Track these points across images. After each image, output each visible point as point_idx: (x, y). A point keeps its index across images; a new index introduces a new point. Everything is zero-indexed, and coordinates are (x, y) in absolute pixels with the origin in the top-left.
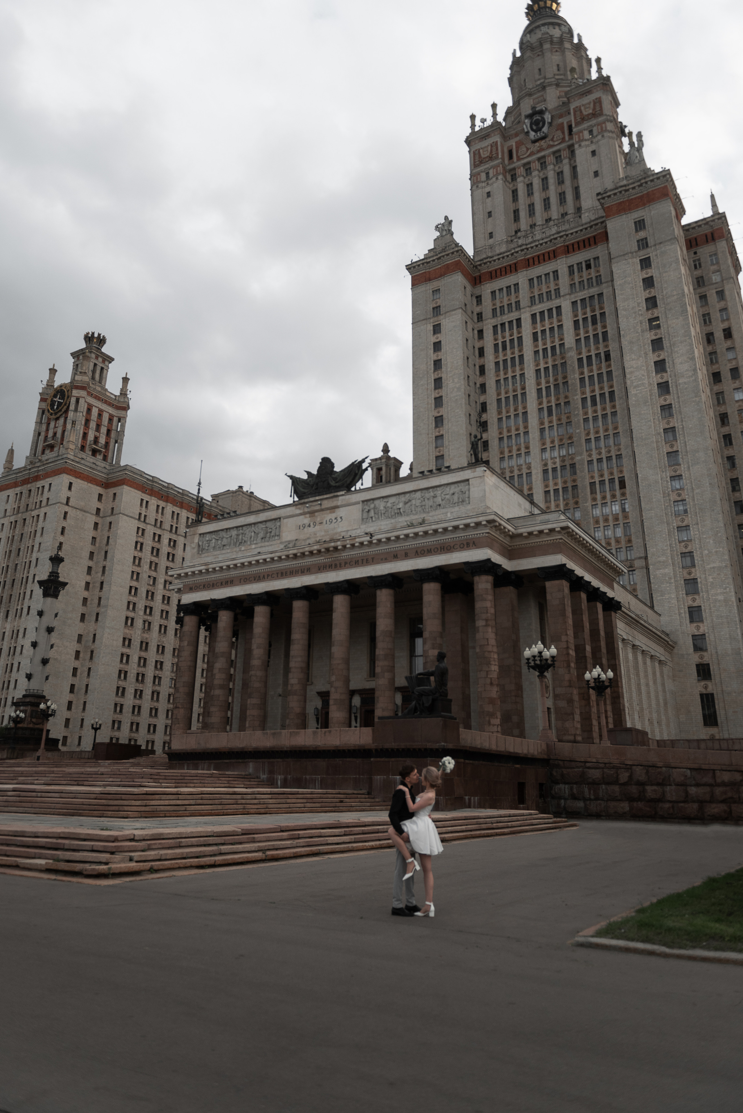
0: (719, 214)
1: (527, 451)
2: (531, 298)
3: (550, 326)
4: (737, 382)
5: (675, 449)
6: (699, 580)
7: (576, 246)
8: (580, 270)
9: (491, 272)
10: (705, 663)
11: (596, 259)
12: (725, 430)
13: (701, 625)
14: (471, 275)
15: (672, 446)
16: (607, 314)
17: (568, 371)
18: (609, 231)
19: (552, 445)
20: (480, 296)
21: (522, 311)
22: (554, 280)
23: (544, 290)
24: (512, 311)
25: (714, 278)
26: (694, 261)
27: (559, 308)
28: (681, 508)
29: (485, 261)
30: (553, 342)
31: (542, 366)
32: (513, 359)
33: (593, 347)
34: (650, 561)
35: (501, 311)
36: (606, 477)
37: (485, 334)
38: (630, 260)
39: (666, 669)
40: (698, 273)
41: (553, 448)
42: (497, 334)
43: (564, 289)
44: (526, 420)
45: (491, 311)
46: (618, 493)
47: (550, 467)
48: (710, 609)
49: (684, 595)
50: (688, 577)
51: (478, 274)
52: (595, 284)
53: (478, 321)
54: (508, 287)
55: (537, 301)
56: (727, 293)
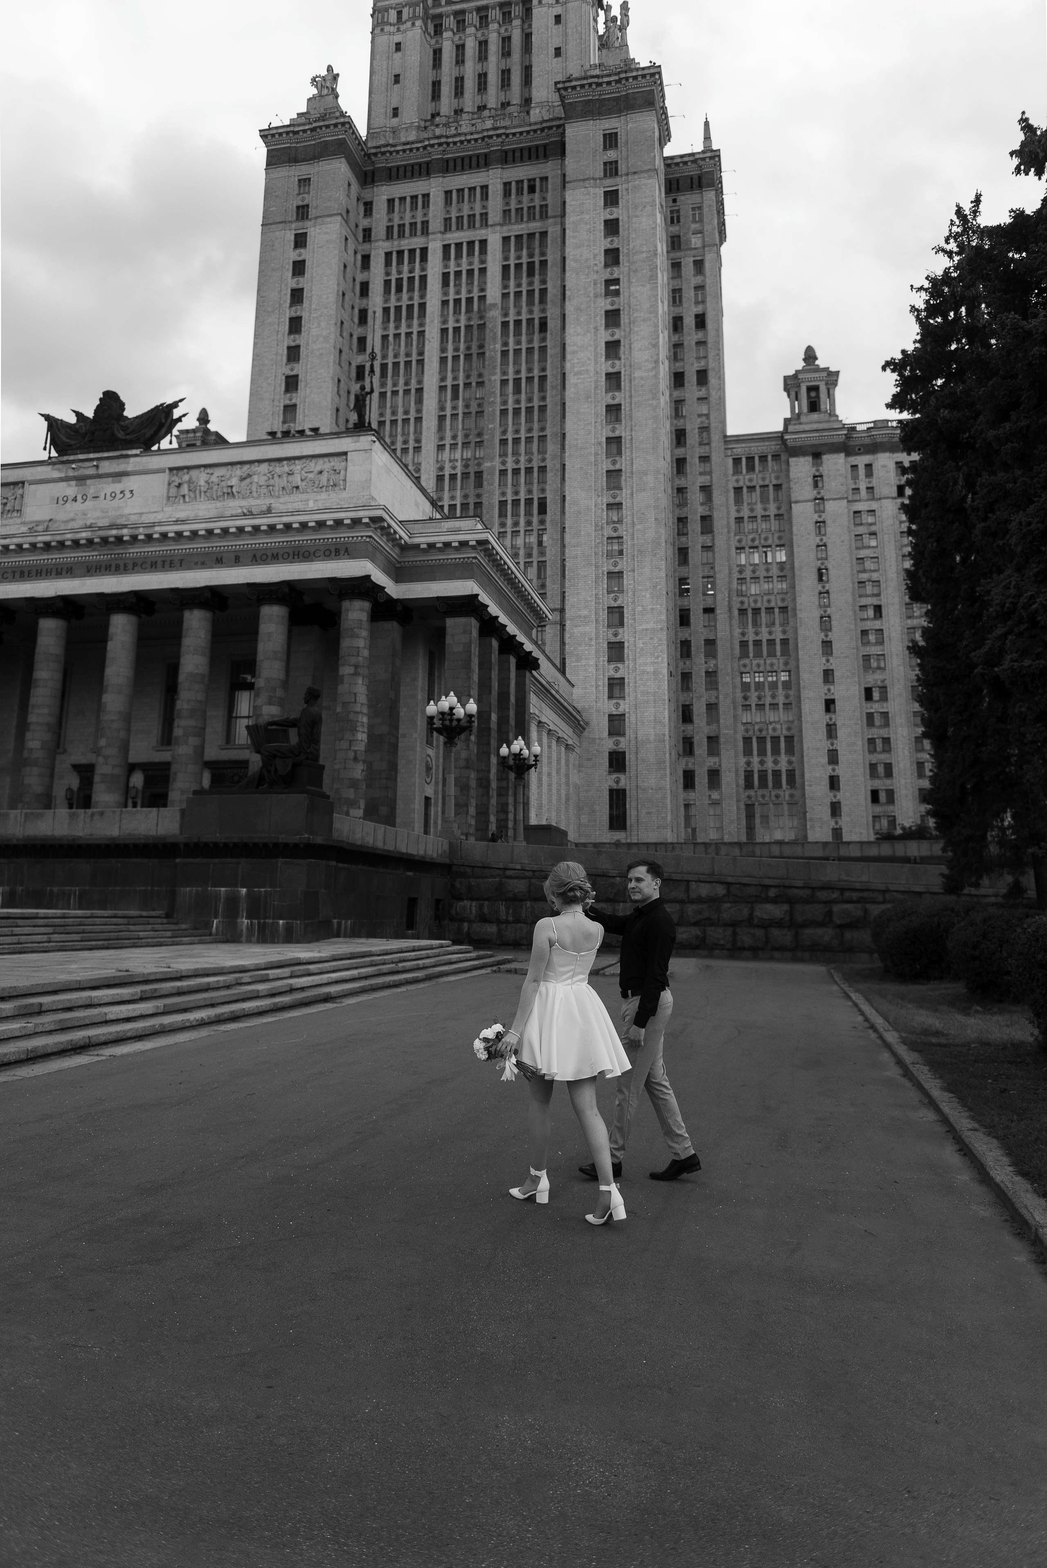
0: (712, 151)
1: (416, 445)
2: (446, 219)
3: (469, 268)
4: (704, 389)
5: (617, 467)
6: (626, 644)
7: (518, 155)
8: (520, 192)
9: (390, 169)
10: (620, 750)
11: (544, 179)
12: (680, 452)
13: (621, 702)
14: (360, 166)
15: (614, 463)
16: (549, 263)
17: (487, 338)
18: (567, 140)
19: (452, 442)
20: (371, 203)
21: (431, 237)
22: (482, 199)
23: (466, 212)
24: (415, 235)
25: (693, 240)
26: (672, 212)
27: (483, 243)
28: (616, 547)
29: (383, 150)
30: (470, 292)
31: (451, 325)
32: (410, 307)
33: (524, 309)
34: (568, 614)
35: (399, 231)
36: (522, 496)
37: (372, 263)
38: (591, 190)
39: (572, 756)
40: (674, 229)
41: (454, 446)
42: (391, 265)
43: (495, 216)
44: (419, 401)
45: (385, 228)
46: (535, 519)
47: (447, 472)
48: (635, 682)
49: (606, 663)
50: (613, 639)
51: (371, 168)
52: (537, 217)
53: (364, 241)
54: (414, 198)
55: (454, 227)
56: (707, 265)
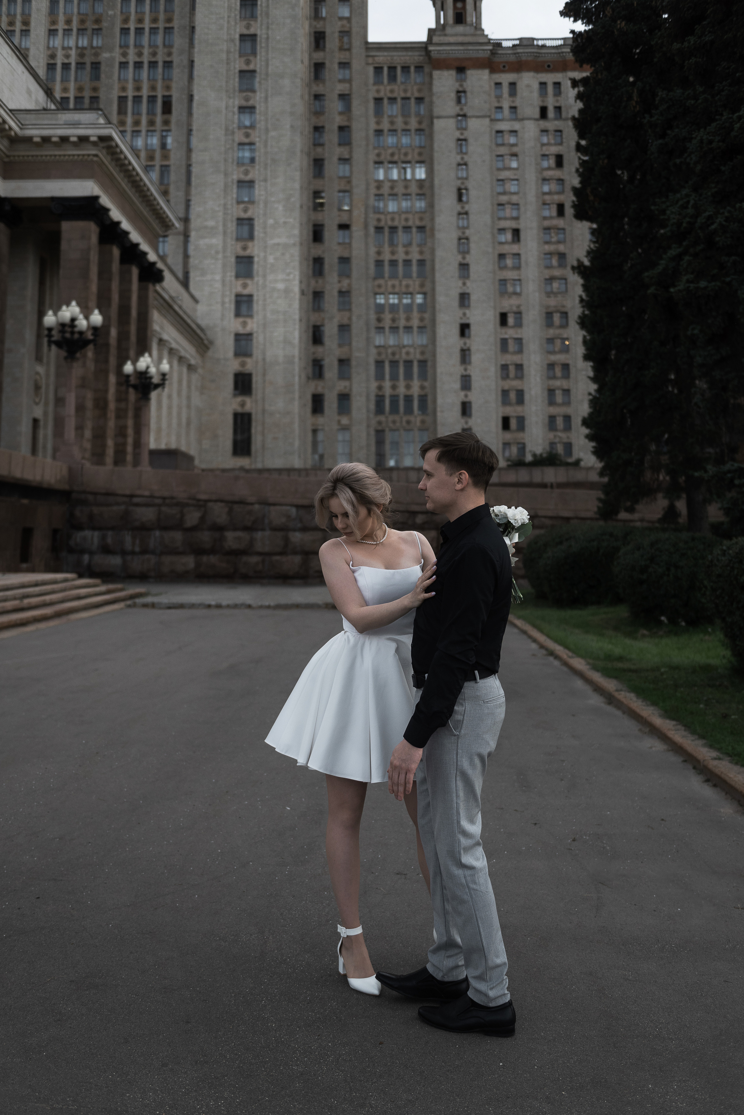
1: (24, 28)
5: (251, 67)
6: (256, 259)
10: (247, 372)
12: (319, 56)
13: (249, 321)
15: (248, 62)
19: (66, 27)
28: (247, 154)
34: (194, 223)
36: (145, 92)
39: (195, 377)
41: (67, 32)
46: (159, 119)
47: (59, 61)
48: (265, 300)
49: (233, 279)
50: (242, 253)
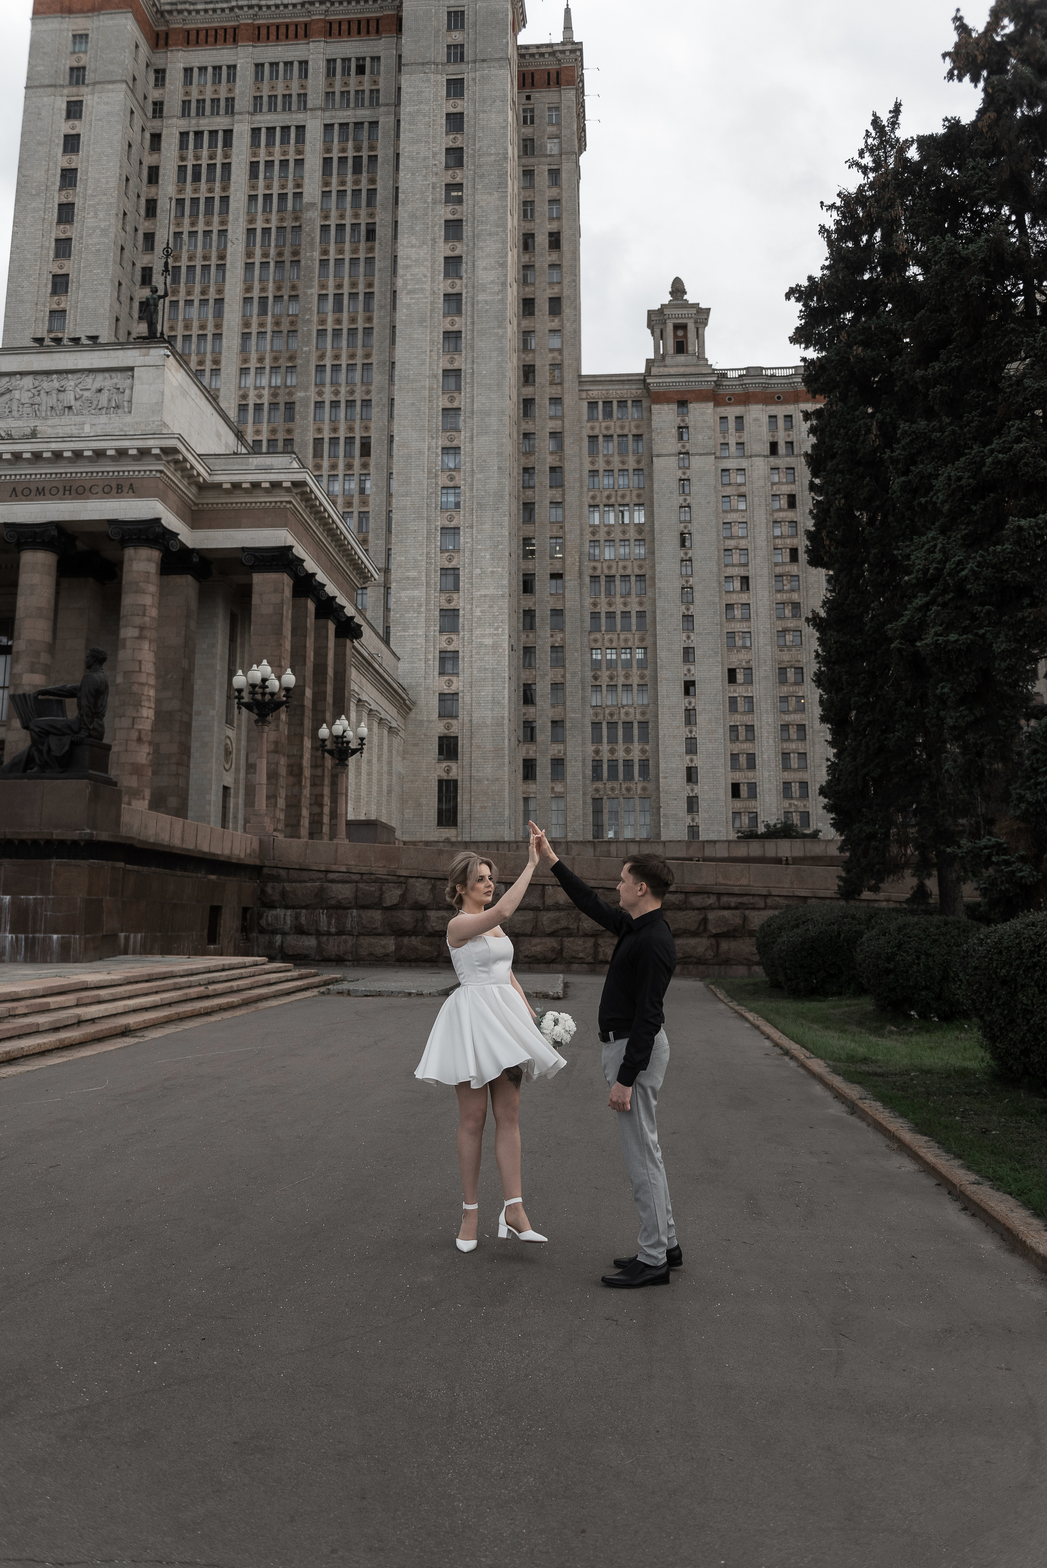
0: (574, 43)
1: (214, 367)
2: (255, 98)
3: (282, 158)
4: (556, 320)
5: (455, 405)
6: (461, 612)
7: (344, 27)
8: (346, 71)
9: (188, 32)
10: (452, 735)
11: (376, 59)
12: (528, 391)
13: (454, 679)
14: (151, 25)
15: (452, 399)
16: (380, 160)
17: (303, 243)
18: (404, 14)
19: (259, 365)
20: (164, 71)
21: (237, 117)
22: (300, 77)
23: (280, 91)
24: (218, 114)
25: (549, 145)
26: (525, 111)
27: (301, 129)
28: (451, 499)
29: (180, 7)
30: (283, 187)
31: (259, 225)
32: (209, 200)
33: (349, 212)
34: (395, 574)
35: (198, 108)
36: (342, 434)
37: (164, 144)
38: (432, 76)
39: (396, 741)
40: (528, 131)
41: (260, 370)
42: (187, 149)
43: (315, 98)
44: (219, 314)
45: (180, 103)
46: (357, 462)
47: (251, 401)
48: (471, 657)
49: (437, 633)
50: (447, 606)
51: (164, 28)
52: (367, 103)
53: (154, 117)
54: (217, 69)
55: (265, 108)
56: (564, 175)
